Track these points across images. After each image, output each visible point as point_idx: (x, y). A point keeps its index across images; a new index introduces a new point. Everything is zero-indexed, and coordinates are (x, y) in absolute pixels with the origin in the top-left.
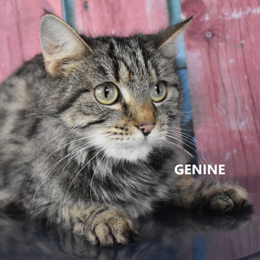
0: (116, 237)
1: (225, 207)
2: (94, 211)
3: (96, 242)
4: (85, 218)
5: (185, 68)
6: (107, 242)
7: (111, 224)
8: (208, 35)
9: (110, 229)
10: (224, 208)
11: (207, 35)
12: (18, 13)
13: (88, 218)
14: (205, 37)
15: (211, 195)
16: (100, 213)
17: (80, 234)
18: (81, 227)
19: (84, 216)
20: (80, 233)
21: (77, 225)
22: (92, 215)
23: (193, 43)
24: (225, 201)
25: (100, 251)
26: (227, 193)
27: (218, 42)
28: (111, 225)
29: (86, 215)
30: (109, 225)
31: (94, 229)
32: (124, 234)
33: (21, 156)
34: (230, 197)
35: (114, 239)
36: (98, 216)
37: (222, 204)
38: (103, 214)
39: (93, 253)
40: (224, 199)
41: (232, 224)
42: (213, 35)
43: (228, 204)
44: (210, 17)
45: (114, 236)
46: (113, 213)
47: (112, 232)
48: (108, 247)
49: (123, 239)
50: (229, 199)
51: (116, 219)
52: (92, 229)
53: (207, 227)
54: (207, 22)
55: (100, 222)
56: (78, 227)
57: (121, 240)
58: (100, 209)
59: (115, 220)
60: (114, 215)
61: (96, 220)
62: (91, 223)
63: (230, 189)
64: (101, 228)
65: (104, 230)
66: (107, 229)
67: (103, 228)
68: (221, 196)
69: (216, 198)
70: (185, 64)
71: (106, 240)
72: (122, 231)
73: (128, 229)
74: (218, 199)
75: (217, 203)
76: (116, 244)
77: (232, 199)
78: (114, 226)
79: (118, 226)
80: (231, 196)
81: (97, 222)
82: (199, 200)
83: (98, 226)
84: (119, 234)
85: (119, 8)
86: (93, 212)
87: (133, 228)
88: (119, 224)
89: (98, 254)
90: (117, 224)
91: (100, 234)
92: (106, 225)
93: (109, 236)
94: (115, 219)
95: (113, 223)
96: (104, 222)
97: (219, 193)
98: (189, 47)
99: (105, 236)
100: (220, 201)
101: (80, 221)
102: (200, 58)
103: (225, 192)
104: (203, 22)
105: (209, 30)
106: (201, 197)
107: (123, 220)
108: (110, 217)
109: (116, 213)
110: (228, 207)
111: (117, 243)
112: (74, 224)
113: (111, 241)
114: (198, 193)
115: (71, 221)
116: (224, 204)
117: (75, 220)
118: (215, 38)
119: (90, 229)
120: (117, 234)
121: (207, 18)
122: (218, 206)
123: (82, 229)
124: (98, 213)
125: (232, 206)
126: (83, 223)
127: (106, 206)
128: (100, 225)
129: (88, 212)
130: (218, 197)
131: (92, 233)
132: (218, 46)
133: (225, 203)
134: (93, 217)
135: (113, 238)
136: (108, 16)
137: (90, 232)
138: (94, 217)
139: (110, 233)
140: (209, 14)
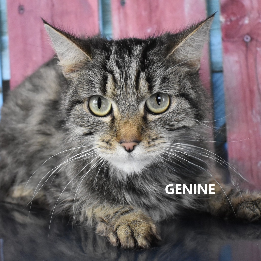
0: (137, 239)
1: (252, 216)
2: (119, 211)
3: (117, 244)
4: (108, 218)
5: (221, 71)
6: (128, 244)
7: (133, 226)
8: (247, 38)
9: (132, 231)
10: (250, 217)
11: (245, 39)
12: (53, 5)
13: (112, 218)
14: (243, 41)
15: (239, 203)
16: (123, 214)
17: (102, 235)
18: (103, 227)
19: (108, 216)
20: (102, 233)
21: (100, 225)
22: (116, 215)
23: (230, 46)
24: (252, 210)
25: (121, 254)
26: (255, 202)
27: (256, 46)
28: (133, 228)
29: (110, 215)
30: (132, 227)
31: (116, 230)
32: (146, 238)
33: (48, 148)
34: (257, 207)
35: (135, 242)
36: (122, 217)
37: (248, 213)
38: (127, 215)
39: (113, 255)
40: (251, 208)
41: (258, 233)
42: (252, 39)
43: (255, 213)
44: (250, 20)
45: (136, 239)
46: (137, 216)
47: (134, 234)
48: (128, 250)
49: (144, 242)
50: (256, 208)
51: (140, 222)
52: (115, 229)
53: (233, 236)
54: (247, 25)
55: (122, 223)
56: (100, 227)
57: (142, 243)
58: (125, 211)
59: (138, 223)
60: (138, 217)
61: (119, 221)
62: (114, 224)
63: (258, 199)
64: (123, 230)
65: (126, 232)
66: (129, 231)
67: (125, 230)
68: (248, 205)
69: (243, 206)
70: (222, 67)
71: (127, 242)
72: (144, 234)
73: (151, 233)
74: (244, 208)
75: (244, 212)
76: (136, 247)
77: (259, 208)
78: (137, 228)
79: (141, 229)
80: (258, 205)
81: (120, 223)
82: (226, 207)
83: (120, 227)
84: (140, 237)
85: (157, 7)
86: (117, 212)
87: (157, 232)
88: (142, 227)
89: (119, 256)
90: (139, 227)
91: (122, 236)
92: (128, 227)
93: (130, 238)
94: (138, 221)
95: (136, 226)
96: (127, 224)
97: (246, 202)
98: (226, 50)
99: (126, 238)
100: (247, 210)
101: (103, 221)
102: (237, 62)
103: (252, 201)
104: (242, 25)
105: (248, 34)
106: (228, 204)
107: (147, 224)
108: (133, 219)
109: (141, 216)
110: (254, 216)
111: (138, 246)
112: (97, 223)
113: (131, 243)
114: (225, 200)
115: (93, 220)
116: (250, 213)
117: (98, 220)
118: (254, 42)
119: (112, 230)
120: (139, 237)
121: (246, 21)
122: (245, 215)
123: (105, 230)
124: (122, 214)
125: (259, 216)
126: (106, 223)
127: (131, 207)
128: (122, 226)
129: (112, 212)
130: (245, 206)
131: (113, 235)
132: (257, 51)
133: (252, 212)
134: (116, 217)
135: (134, 240)
136: (144, 14)
137: (111, 233)
138: (118, 217)
139: (132, 235)
140: (249, 17)
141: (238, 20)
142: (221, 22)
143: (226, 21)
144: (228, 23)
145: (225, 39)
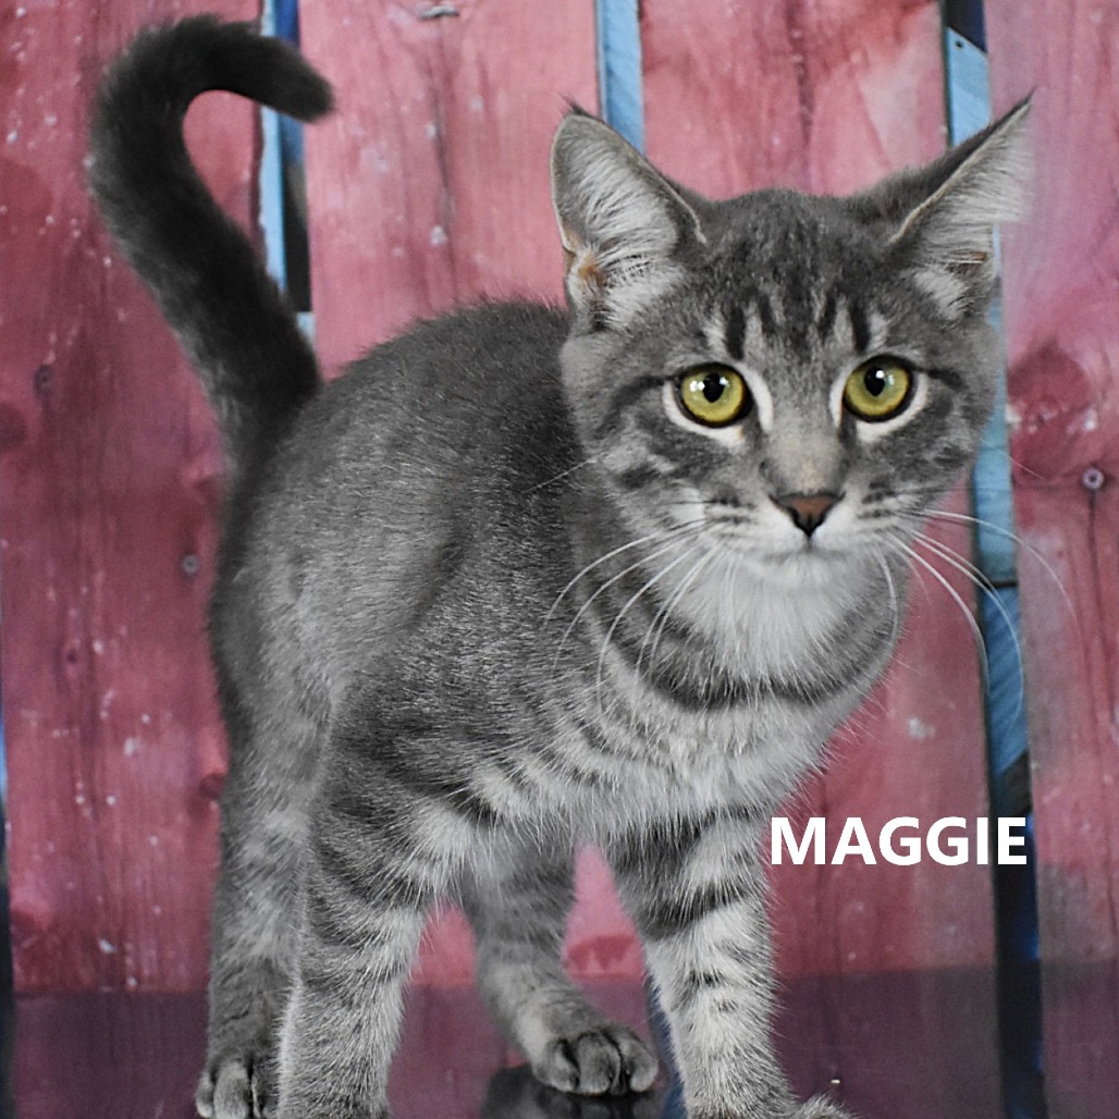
5: (1012, 585)
8: (1093, 478)
11: (1087, 482)
14: (1081, 484)
23: (1041, 506)
42: (1108, 481)
44: (1100, 420)
54: (1091, 434)
70: (1013, 572)
98: (1025, 518)
102: (1060, 554)
104: (1077, 436)
105: (1094, 465)
118: (1114, 492)
121: (1090, 423)
140: (1097, 409)
141: (1063, 420)
142: (1009, 426)
143: (1025, 423)
144: (1033, 429)
145: (1021, 481)
